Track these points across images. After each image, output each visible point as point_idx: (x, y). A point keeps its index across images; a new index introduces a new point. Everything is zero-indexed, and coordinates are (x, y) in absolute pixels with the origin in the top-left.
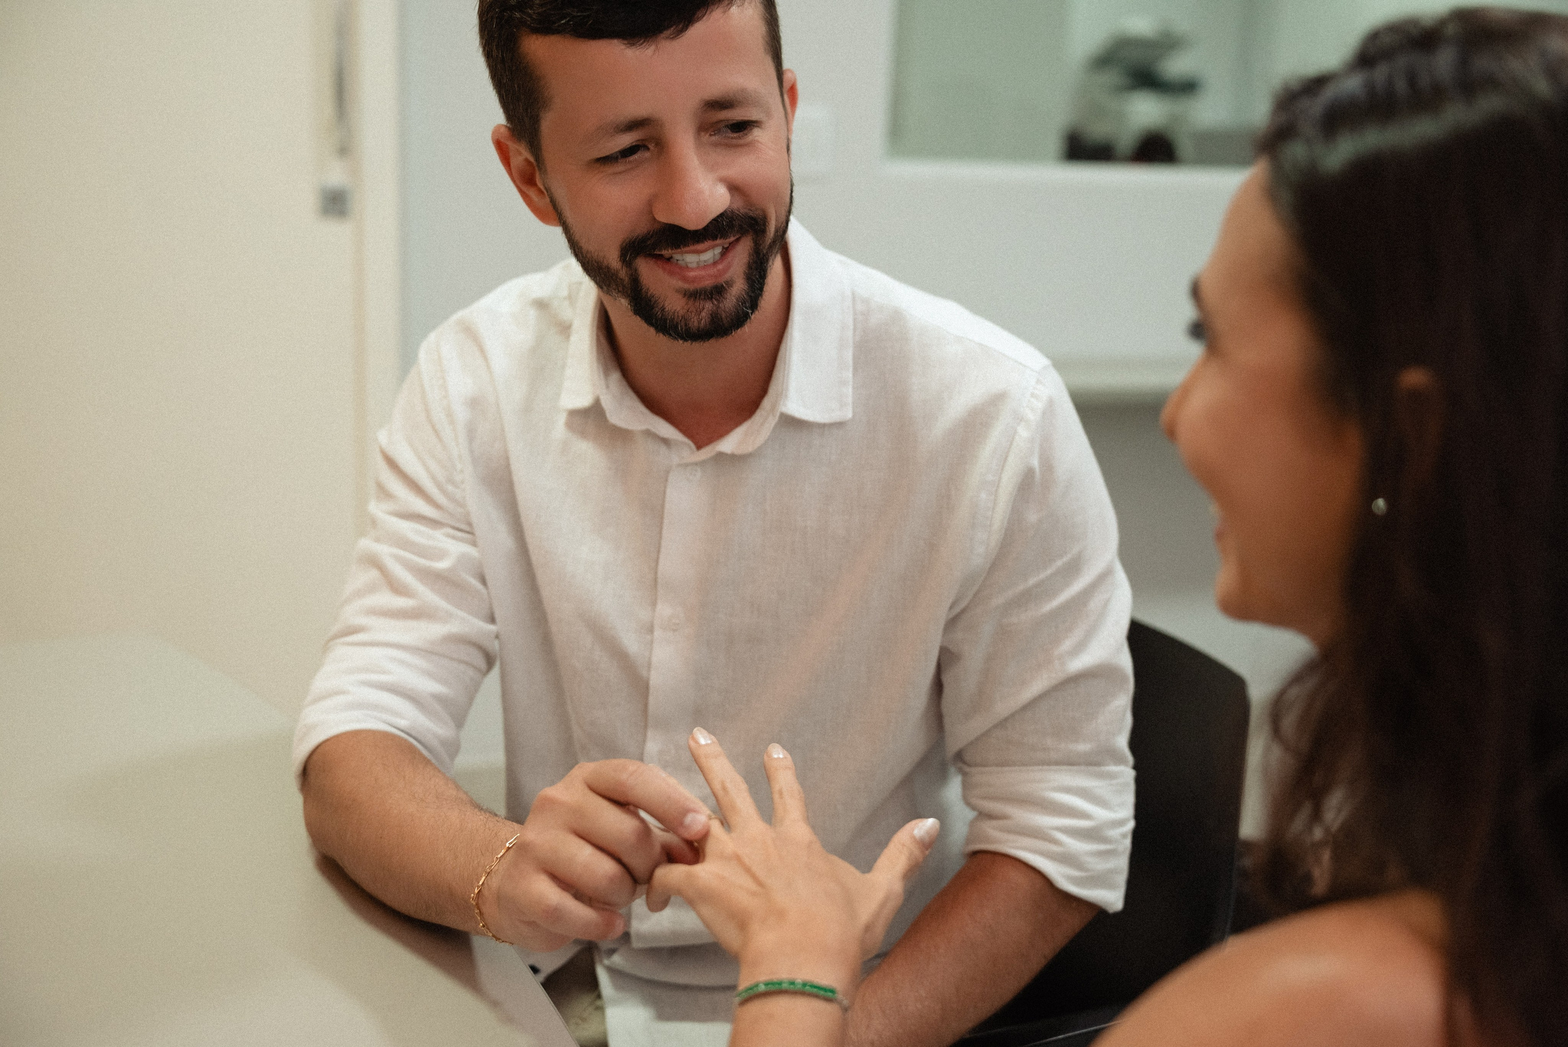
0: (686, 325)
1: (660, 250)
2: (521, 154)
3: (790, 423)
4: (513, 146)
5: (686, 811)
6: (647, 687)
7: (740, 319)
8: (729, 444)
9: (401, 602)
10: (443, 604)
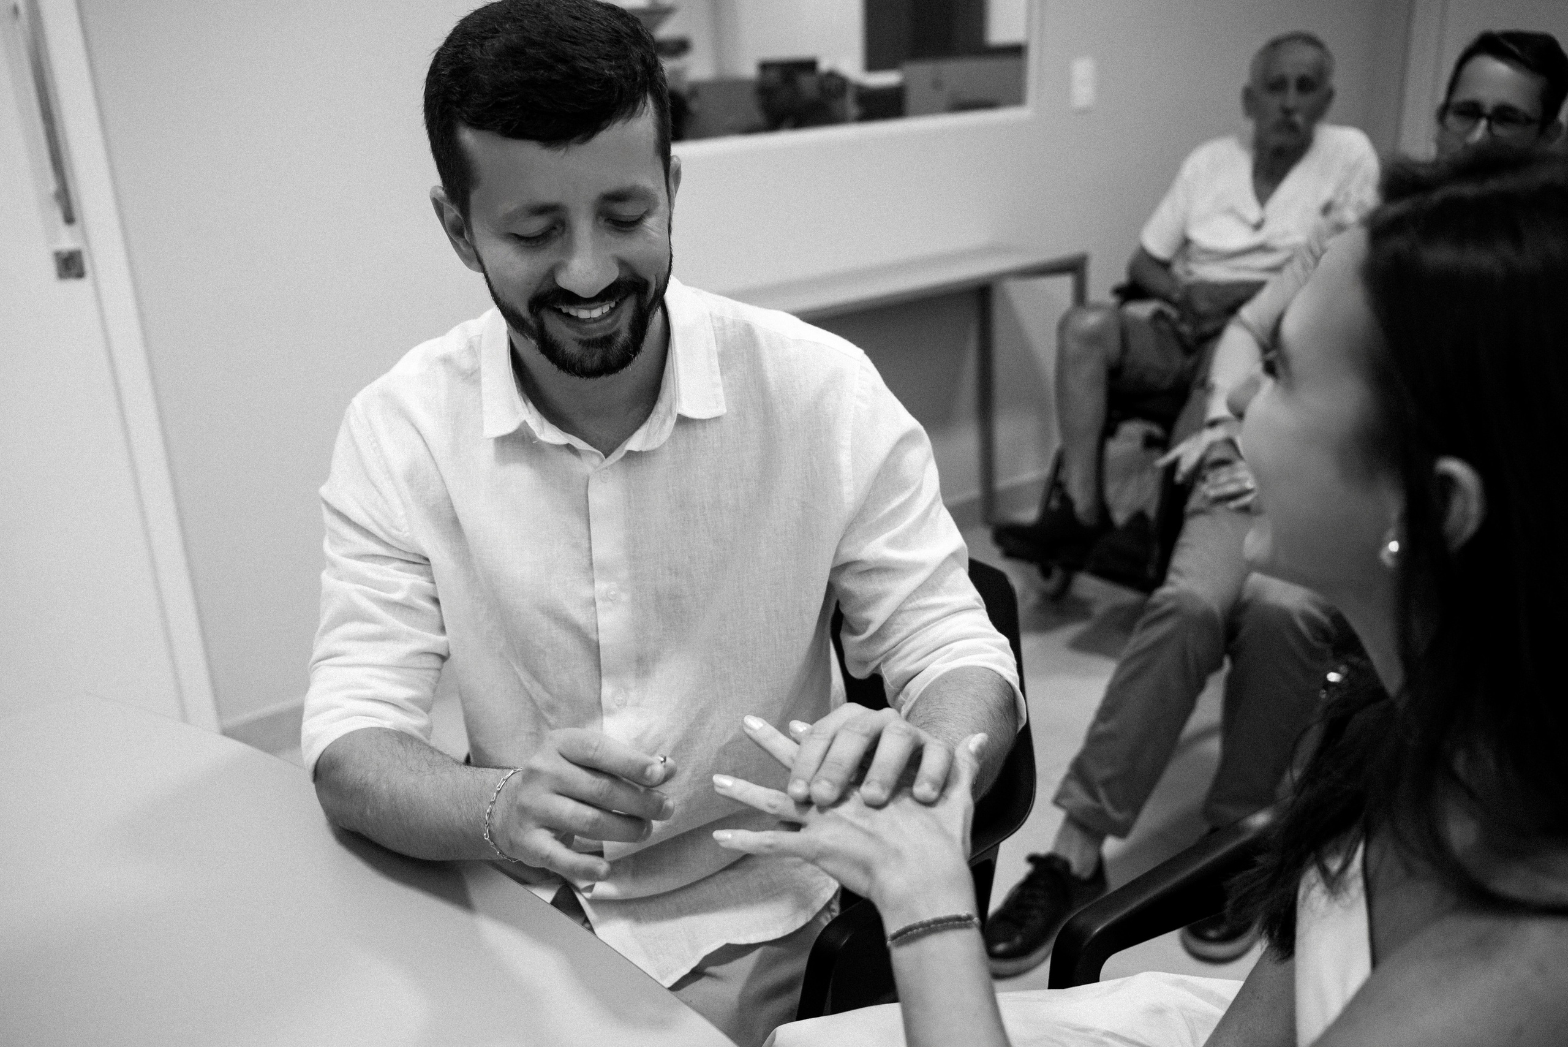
0: (581, 366)
1: (558, 305)
2: (453, 212)
3: (683, 421)
4: (447, 205)
5: (644, 768)
6: (598, 647)
7: (625, 360)
8: (635, 443)
9: (370, 628)
10: (405, 627)
